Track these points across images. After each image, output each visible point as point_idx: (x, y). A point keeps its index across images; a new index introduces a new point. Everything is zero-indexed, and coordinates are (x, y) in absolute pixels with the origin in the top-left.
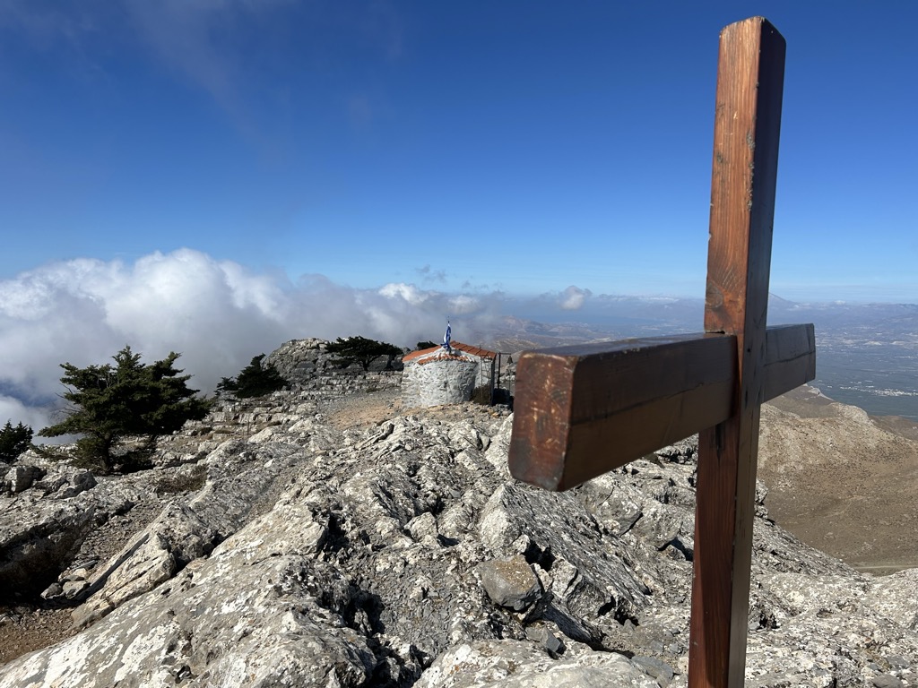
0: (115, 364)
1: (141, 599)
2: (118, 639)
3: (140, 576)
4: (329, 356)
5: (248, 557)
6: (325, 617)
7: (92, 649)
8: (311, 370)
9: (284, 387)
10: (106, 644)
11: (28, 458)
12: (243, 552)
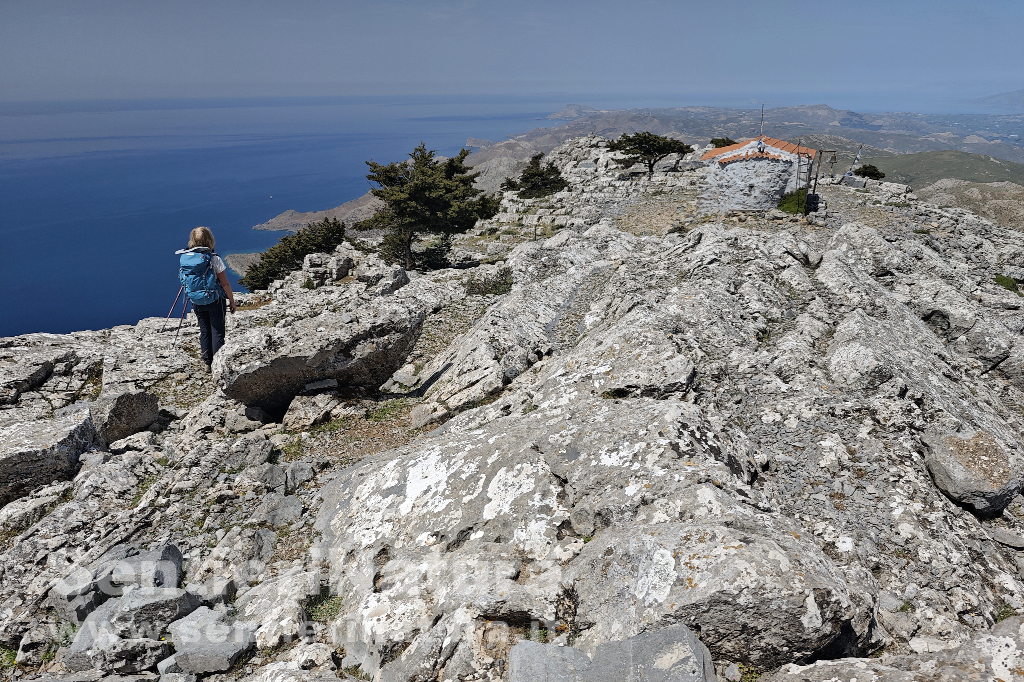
0: (411, 161)
1: (481, 412)
2: (479, 467)
3: (473, 384)
4: (611, 154)
5: (597, 385)
6: (746, 495)
7: (452, 471)
8: (592, 169)
9: (566, 188)
10: (465, 469)
11: (344, 249)
12: (589, 377)
